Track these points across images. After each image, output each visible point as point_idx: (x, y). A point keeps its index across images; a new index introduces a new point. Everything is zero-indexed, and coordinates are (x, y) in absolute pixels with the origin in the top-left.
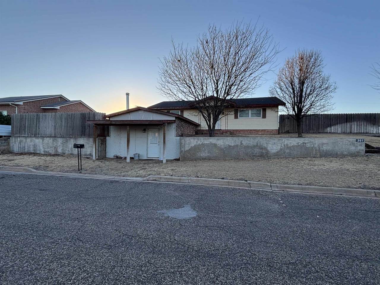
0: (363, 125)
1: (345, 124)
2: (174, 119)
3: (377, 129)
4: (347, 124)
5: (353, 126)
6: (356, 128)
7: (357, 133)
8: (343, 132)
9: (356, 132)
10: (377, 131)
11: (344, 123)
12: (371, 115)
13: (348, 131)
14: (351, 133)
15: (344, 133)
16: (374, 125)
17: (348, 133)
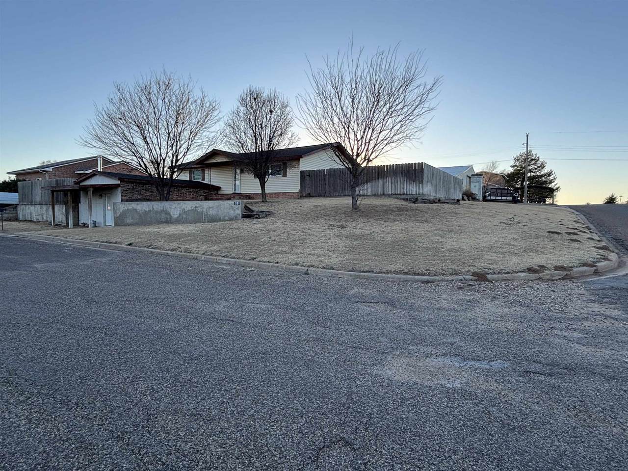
0: (399, 183)
1: (377, 180)
2: (119, 182)
3: (418, 187)
4: (378, 181)
5: (387, 185)
6: (390, 187)
7: (391, 195)
8: (374, 193)
9: (390, 193)
10: (418, 190)
11: (375, 179)
12: (409, 166)
13: (380, 192)
14: (384, 194)
15: (375, 195)
16: (414, 181)
17: (381, 195)
